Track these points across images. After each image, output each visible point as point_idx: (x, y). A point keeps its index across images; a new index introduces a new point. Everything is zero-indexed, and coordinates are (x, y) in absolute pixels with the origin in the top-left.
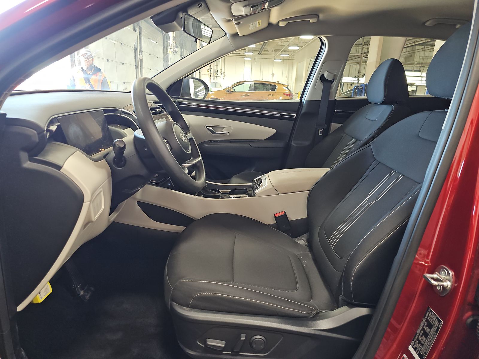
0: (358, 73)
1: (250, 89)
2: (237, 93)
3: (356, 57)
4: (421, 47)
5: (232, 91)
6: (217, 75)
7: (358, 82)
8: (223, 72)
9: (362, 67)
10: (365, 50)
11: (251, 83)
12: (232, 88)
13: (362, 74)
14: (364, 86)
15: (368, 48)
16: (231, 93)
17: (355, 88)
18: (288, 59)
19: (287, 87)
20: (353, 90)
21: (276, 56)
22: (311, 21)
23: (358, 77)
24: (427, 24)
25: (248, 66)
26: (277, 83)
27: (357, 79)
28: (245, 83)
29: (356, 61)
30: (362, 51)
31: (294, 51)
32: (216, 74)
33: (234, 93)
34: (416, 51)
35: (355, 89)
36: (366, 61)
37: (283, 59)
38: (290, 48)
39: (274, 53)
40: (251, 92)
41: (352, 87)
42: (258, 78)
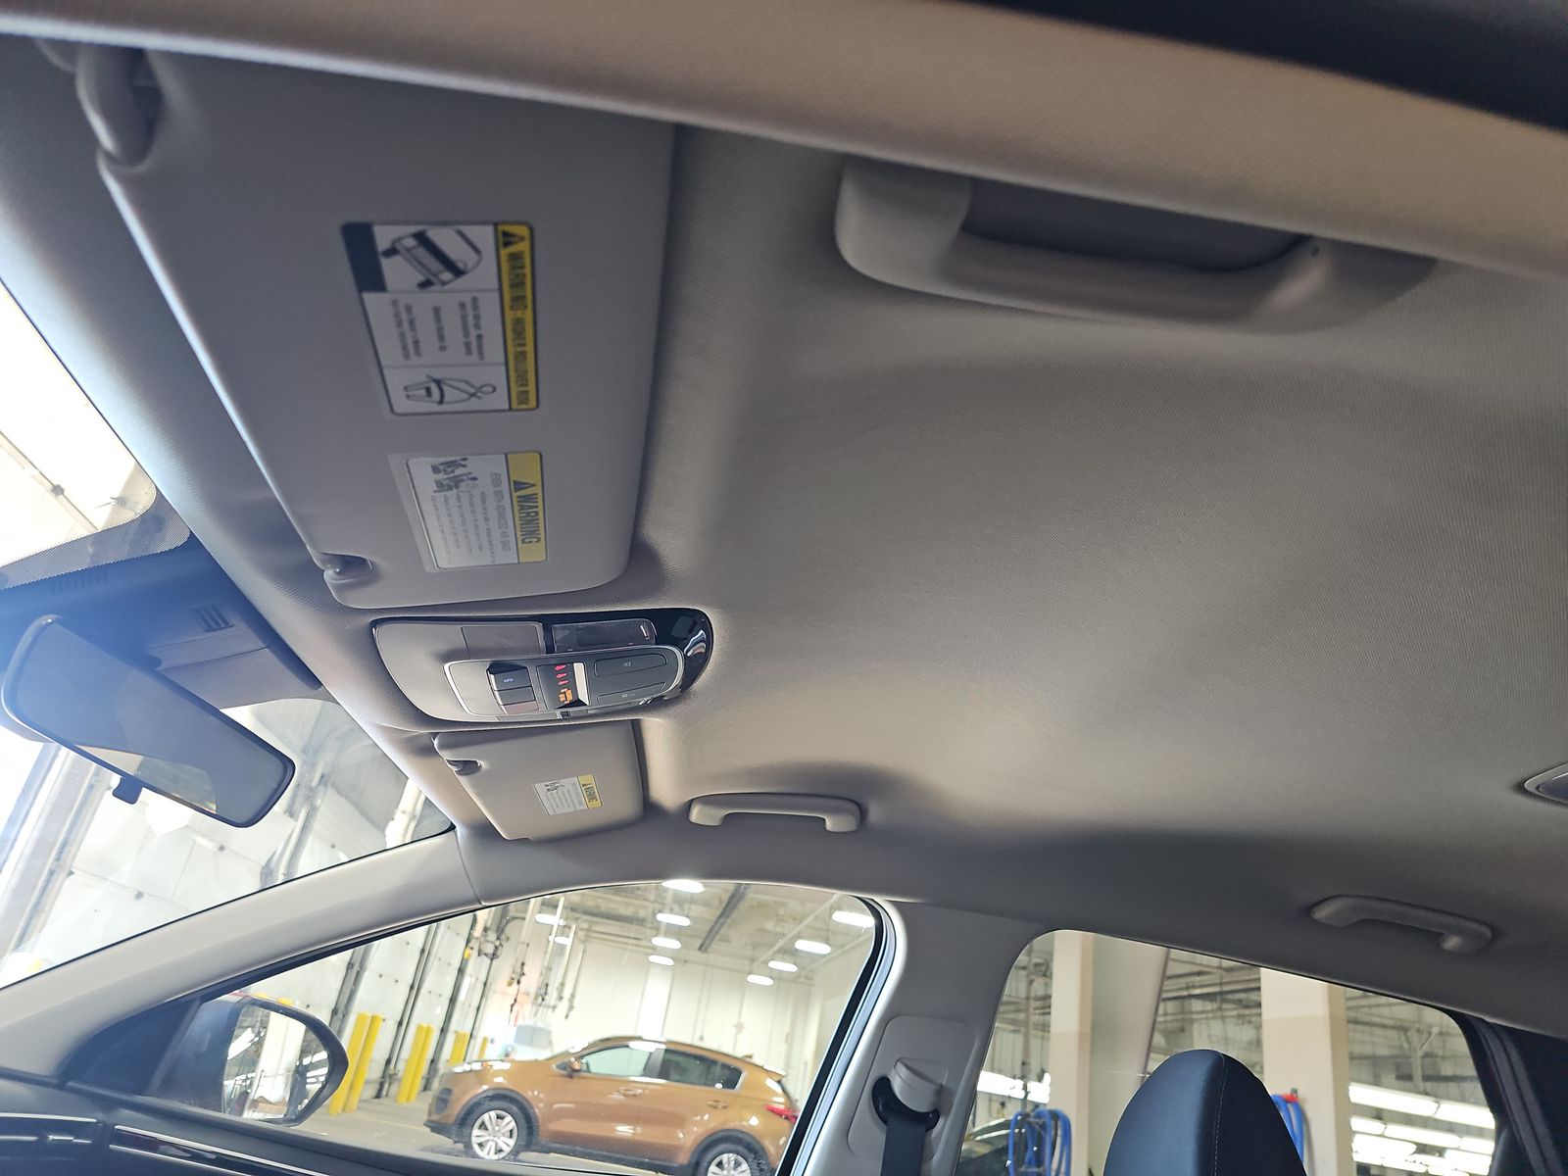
0: (1024, 1064)
1: (647, 1071)
2: (594, 1078)
3: (1012, 1008)
4: (1209, 1006)
5: (577, 1067)
6: (543, 999)
7: (1026, 1096)
8: (567, 994)
9: (1035, 1044)
10: (1038, 988)
11: (652, 1047)
12: (582, 1057)
13: (1035, 1068)
14: (1048, 1116)
15: (1047, 985)
16: (571, 1077)
17: (1019, 1118)
18: (793, 979)
19: (779, 1082)
20: (1012, 1125)
21: (755, 964)
22: (829, 825)
23: (1023, 1078)
24: (1322, 913)
25: (658, 987)
26: (746, 1060)
27: (1020, 1083)
28: (632, 1044)
29: (1013, 1022)
30: (1028, 992)
31: (813, 957)
32: (540, 999)
33: (584, 1078)
34: (1195, 1016)
35: (1018, 1124)
36: (1045, 1028)
37: (778, 977)
38: (802, 945)
39: (749, 952)
40: (648, 1083)
41: (1006, 1111)
42: (685, 1035)
